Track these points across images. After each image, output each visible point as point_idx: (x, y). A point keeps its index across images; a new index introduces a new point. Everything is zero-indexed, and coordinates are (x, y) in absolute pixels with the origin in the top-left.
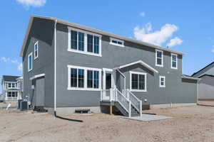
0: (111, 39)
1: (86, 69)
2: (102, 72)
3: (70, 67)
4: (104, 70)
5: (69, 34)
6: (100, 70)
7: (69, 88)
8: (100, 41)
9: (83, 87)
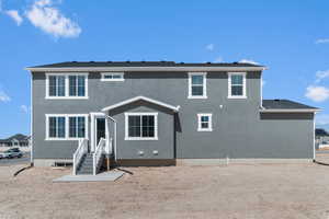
0: (103, 74)
1: (67, 116)
2: (89, 118)
3: (48, 116)
4: (92, 114)
5: (47, 81)
6: (86, 116)
7: (48, 138)
8: (86, 80)
9: (64, 136)
